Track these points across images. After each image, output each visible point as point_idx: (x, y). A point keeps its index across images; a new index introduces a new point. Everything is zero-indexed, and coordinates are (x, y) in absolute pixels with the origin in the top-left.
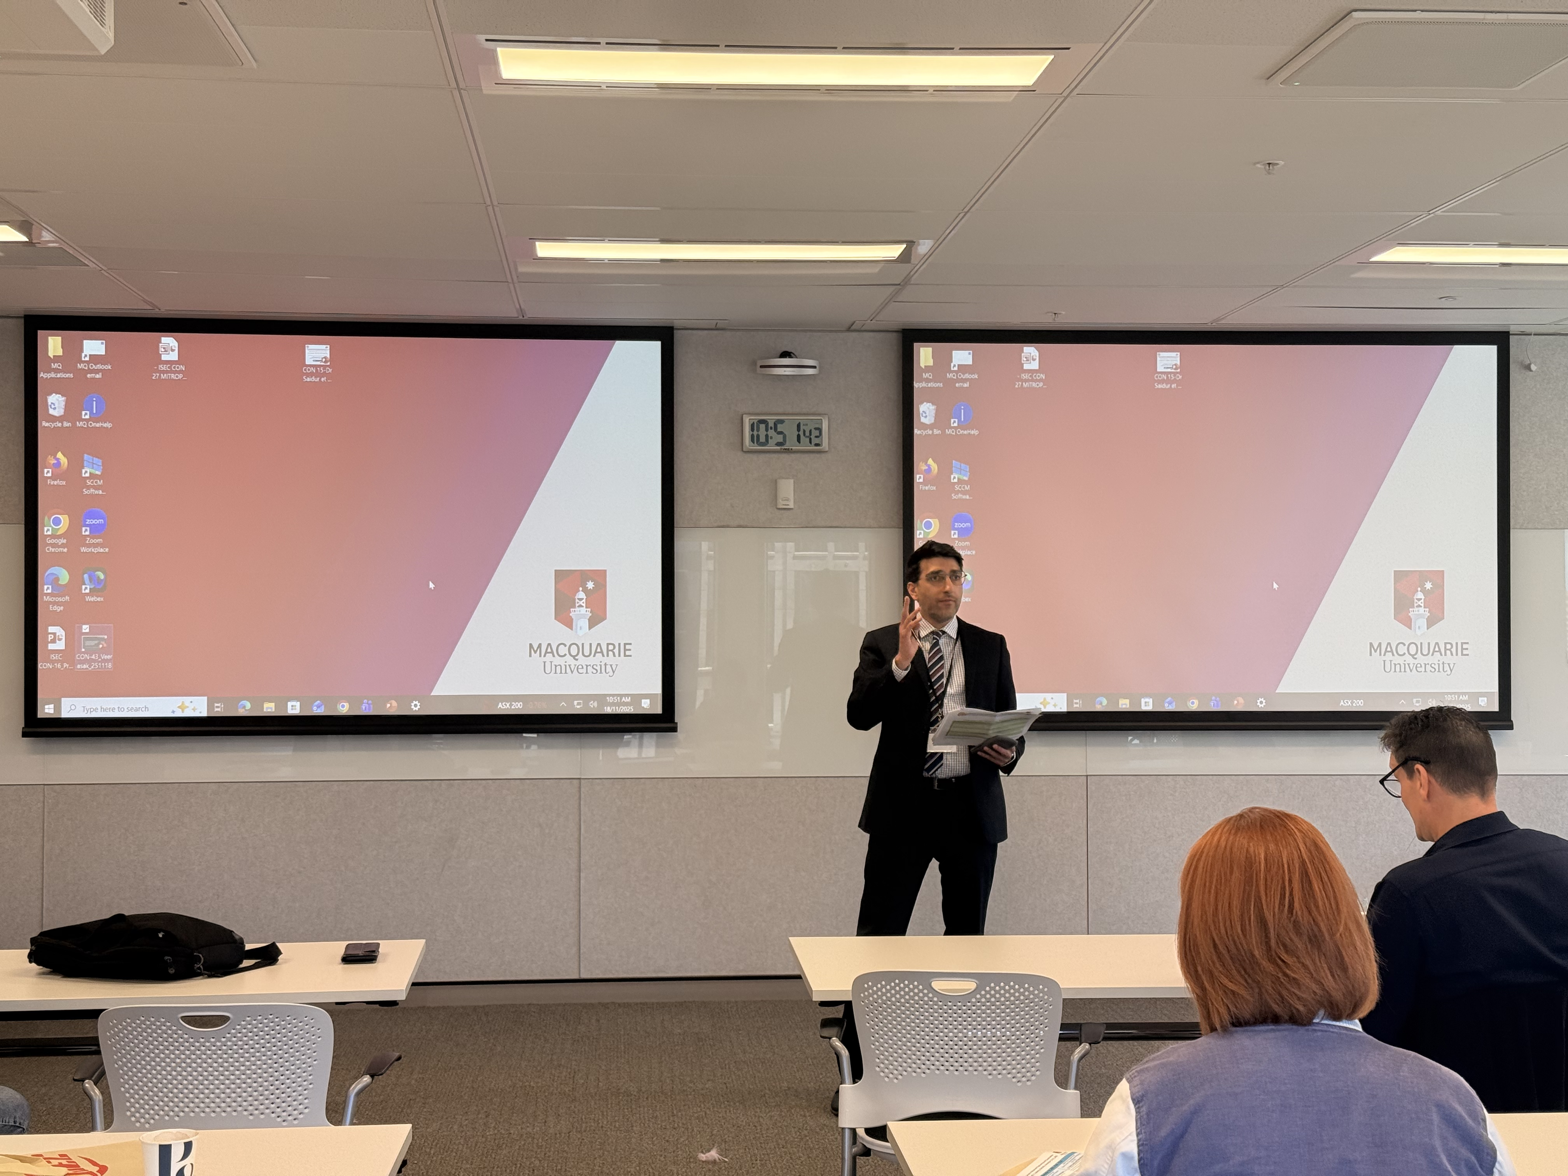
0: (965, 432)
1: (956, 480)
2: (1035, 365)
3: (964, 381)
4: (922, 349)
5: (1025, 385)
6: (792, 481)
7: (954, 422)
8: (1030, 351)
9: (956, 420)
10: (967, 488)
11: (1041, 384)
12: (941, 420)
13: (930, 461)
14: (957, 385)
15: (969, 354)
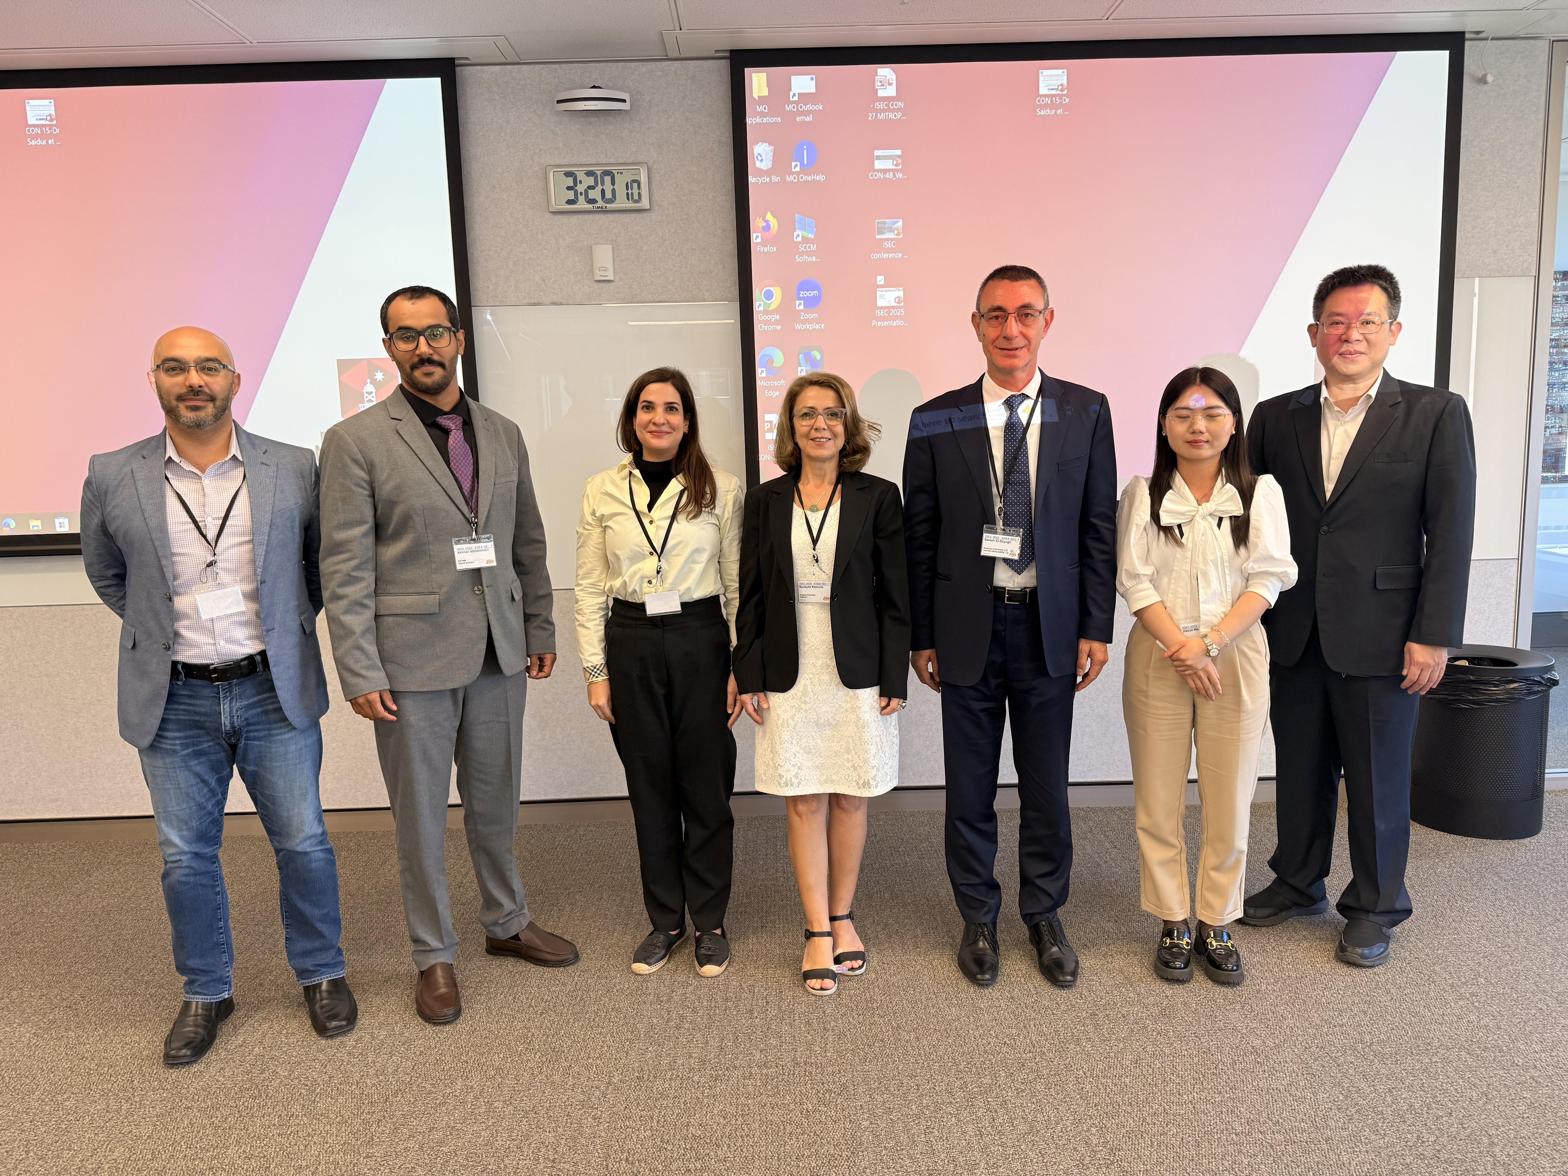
0: (809, 178)
1: (800, 239)
2: (891, 91)
3: (806, 113)
4: (753, 75)
5: (881, 116)
6: (610, 247)
7: (796, 165)
8: (885, 72)
9: (798, 163)
10: (814, 248)
11: (899, 115)
12: (780, 164)
13: (769, 216)
14: (798, 119)
15: (812, 79)
